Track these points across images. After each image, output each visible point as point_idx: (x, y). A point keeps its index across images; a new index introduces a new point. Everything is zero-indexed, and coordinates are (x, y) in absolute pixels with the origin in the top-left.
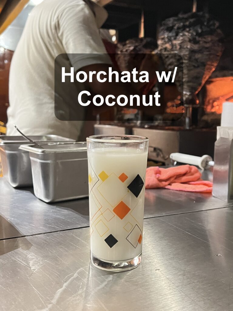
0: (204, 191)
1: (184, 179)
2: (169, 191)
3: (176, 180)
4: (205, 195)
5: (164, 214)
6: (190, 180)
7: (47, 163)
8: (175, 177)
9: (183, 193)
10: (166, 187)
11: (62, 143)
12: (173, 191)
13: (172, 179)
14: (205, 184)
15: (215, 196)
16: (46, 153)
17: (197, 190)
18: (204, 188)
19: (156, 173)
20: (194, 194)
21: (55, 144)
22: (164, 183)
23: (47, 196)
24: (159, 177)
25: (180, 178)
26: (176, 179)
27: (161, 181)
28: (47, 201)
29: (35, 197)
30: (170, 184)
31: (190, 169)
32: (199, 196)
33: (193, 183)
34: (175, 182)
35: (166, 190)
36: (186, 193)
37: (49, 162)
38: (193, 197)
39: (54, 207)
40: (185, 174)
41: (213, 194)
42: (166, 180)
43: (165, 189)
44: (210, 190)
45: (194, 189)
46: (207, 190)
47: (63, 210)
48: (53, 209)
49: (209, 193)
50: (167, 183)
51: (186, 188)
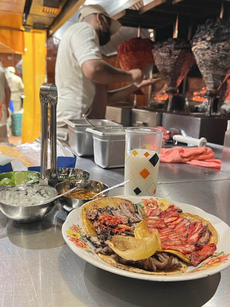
0: (215, 167)
1: (201, 157)
2: (189, 165)
3: (194, 158)
4: (215, 170)
5: (184, 181)
6: (205, 158)
7: (105, 142)
8: (194, 155)
9: (199, 167)
10: (187, 162)
11: (114, 128)
12: (192, 166)
13: (192, 157)
14: (216, 162)
15: (222, 170)
16: (105, 135)
17: (210, 166)
18: (215, 165)
19: (180, 152)
20: (207, 169)
21: (109, 128)
22: (186, 159)
23: (104, 164)
24: (182, 155)
25: (198, 156)
26: (195, 156)
27: (183, 157)
28: (104, 167)
29: (94, 164)
30: (190, 161)
31: (207, 150)
32: (211, 170)
33: (207, 160)
34: (194, 159)
35: (186, 165)
36: (201, 168)
37: (106, 141)
38: (207, 170)
39: (109, 171)
40: (201, 154)
41: (221, 169)
42: (187, 157)
43: (186, 163)
44: (219, 166)
45: (207, 165)
46: (217, 166)
47: (115, 174)
48: (108, 172)
49: (219, 168)
50: (187, 160)
51: (201, 164)
